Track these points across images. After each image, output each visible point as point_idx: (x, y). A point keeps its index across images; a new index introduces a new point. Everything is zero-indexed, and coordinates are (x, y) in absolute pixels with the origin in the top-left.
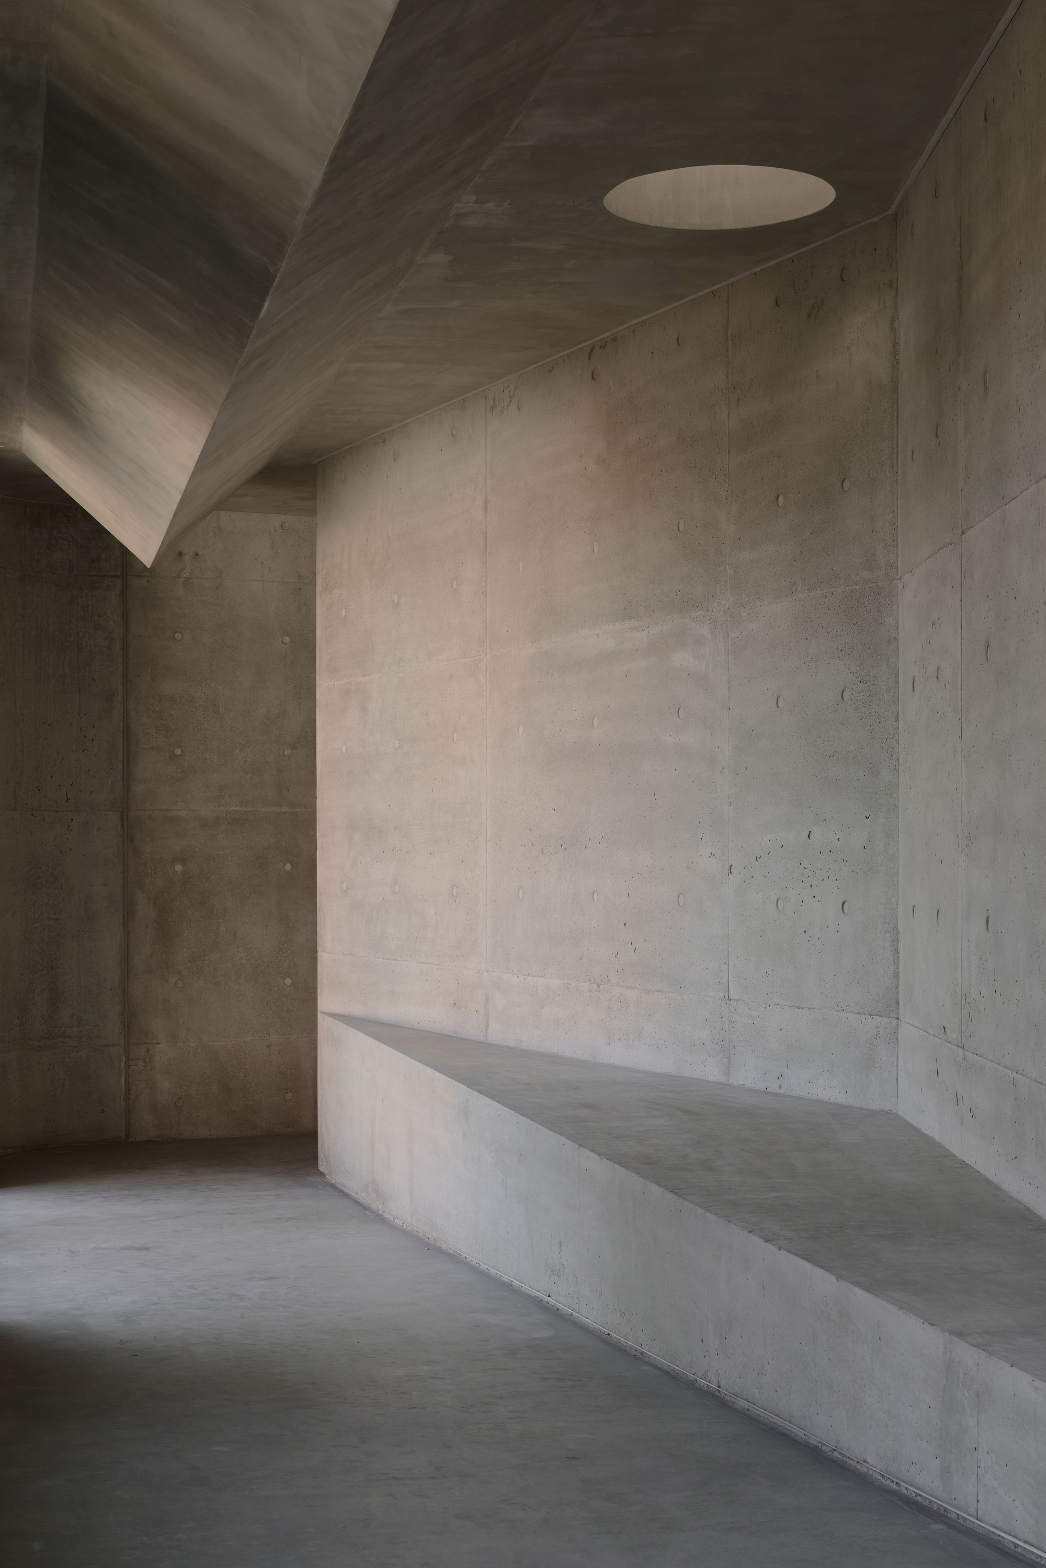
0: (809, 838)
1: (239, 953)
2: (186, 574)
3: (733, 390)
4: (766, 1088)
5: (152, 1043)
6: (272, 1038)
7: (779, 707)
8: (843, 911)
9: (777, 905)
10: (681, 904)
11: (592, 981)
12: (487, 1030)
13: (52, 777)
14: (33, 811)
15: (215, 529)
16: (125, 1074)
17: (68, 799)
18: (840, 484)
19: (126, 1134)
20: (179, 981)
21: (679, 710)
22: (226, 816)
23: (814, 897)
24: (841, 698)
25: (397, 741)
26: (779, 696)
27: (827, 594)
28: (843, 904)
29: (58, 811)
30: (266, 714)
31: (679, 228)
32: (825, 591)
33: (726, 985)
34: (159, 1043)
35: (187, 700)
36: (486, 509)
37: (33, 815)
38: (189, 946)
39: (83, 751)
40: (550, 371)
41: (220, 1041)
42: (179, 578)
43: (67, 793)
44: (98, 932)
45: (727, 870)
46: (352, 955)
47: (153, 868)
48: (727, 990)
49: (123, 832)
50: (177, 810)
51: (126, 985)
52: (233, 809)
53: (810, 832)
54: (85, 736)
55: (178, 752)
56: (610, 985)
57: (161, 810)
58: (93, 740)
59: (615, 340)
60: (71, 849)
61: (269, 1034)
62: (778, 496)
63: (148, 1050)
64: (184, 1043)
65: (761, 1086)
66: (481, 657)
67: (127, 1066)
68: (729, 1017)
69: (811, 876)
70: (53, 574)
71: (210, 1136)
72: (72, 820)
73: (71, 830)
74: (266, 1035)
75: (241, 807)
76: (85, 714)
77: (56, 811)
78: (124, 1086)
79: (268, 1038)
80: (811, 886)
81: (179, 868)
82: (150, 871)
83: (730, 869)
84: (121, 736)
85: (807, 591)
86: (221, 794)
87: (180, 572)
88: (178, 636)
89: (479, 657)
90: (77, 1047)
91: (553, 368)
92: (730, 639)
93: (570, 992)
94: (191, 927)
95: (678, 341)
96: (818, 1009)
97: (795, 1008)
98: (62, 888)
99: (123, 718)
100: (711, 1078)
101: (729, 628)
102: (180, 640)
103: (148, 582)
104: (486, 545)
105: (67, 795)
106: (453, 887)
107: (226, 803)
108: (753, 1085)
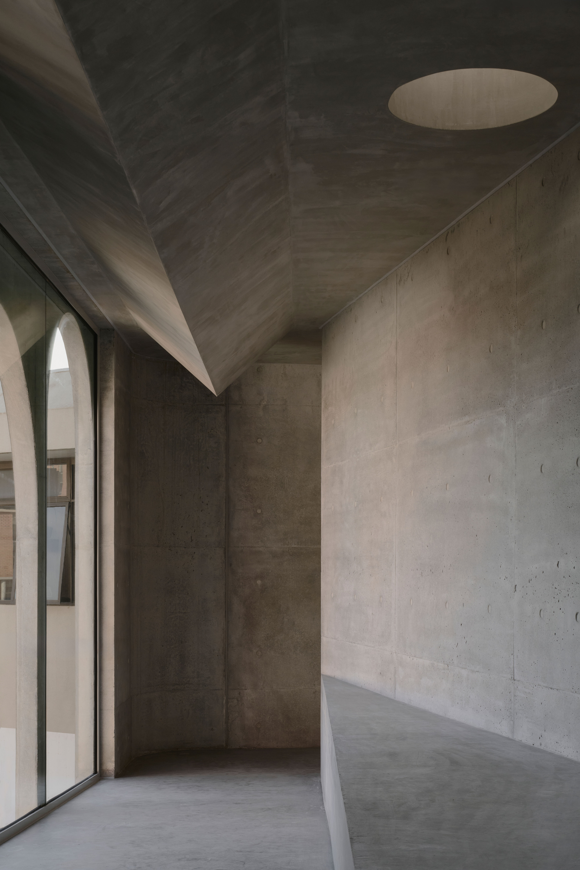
0: (558, 566)
1: (296, 635)
2: (264, 403)
3: (519, 249)
4: (533, 744)
5: (242, 689)
6: (317, 687)
7: (542, 473)
8: (577, 620)
9: (540, 614)
10: (490, 612)
11: (445, 662)
12: (395, 692)
13: (182, 527)
14: (170, 547)
15: (282, 375)
16: (226, 707)
17: (192, 540)
18: (577, 309)
19: (226, 744)
20: (259, 652)
21: (489, 477)
22: (289, 551)
23: (560, 609)
24: (576, 465)
25: (356, 502)
26: (543, 465)
27: (569, 390)
28: (577, 614)
29: (186, 548)
30: (314, 488)
31: (457, 129)
32: (568, 388)
33: (513, 669)
34: (246, 689)
35: (265, 480)
36: (396, 349)
37: (170, 550)
38: (265, 630)
39: (201, 511)
40: (427, 252)
41: (284, 689)
42: (260, 405)
43: (191, 537)
44: (210, 621)
45: (514, 589)
46: (336, 639)
47: (243, 582)
48: (513, 673)
49: (226, 560)
50: (258, 547)
51: (227, 653)
52: (293, 546)
53: (559, 562)
54: (203, 502)
55: (259, 511)
56: (454, 665)
57: (248, 547)
58: (207, 504)
59: (458, 226)
60: (194, 571)
61: (315, 685)
62: (543, 322)
63: (240, 693)
64: (262, 689)
65: (530, 742)
66: (394, 446)
67: (227, 702)
68: (514, 693)
69: (559, 594)
70: (183, 404)
71: (277, 746)
72: (195, 553)
73: (194, 559)
74: (312, 685)
75: (298, 545)
76: (203, 489)
77: (184, 547)
78: (225, 715)
79: (314, 687)
80: (559, 601)
81: (259, 582)
82: (241, 584)
83: (515, 588)
84: (225, 502)
85: (558, 388)
86: (285, 537)
87: (261, 401)
88: (259, 441)
89: (393, 446)
90: (196, 690)
91: (428, 250)
92: (516, 426)
93: (434, 669)
94: (266, 619)
95: (490, 221)
96: (562, 690)
97: (549, 689)
98: (188, 594)
99: (226, 491)
100: (504, 735)
101: (516, 418)
102: (260, 443)
103: (241, 408)
104: (397, 372)
105: (191, 538)
106: (380, 597)
107: (289, 543)
108: (526, 741)
